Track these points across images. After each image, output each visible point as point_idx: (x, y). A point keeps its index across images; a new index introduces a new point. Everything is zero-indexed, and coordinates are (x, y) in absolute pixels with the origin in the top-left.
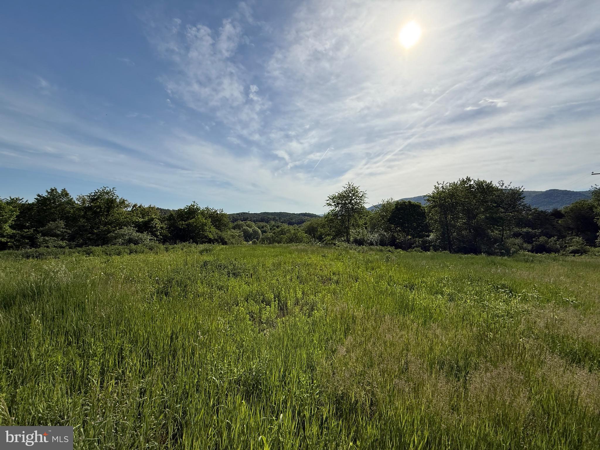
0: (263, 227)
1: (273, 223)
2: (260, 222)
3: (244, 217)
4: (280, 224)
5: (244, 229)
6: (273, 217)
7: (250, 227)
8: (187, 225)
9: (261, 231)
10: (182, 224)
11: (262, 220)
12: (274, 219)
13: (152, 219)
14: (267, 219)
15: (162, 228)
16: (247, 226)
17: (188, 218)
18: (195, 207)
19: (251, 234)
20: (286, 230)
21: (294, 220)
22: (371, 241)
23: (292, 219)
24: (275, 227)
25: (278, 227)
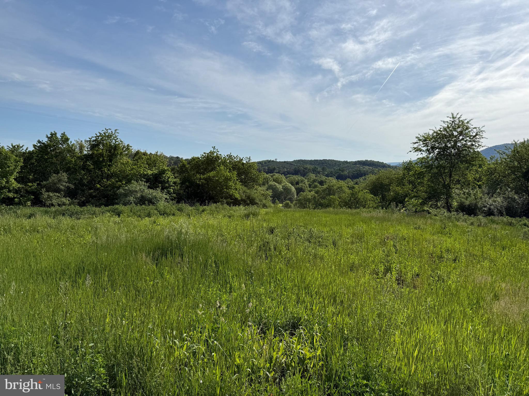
0: (297, 183)
1: (313, 176)
2: (293, 174)
3: (269, 168)
4: (324, 178)
5: (271, 185)
6: (312, 167)
7: (280, 183)
8: (205, 179)
9: (296, 189)
10: (199, 178)
11: (296, 172)
12: (314, 171)
13: (163, 172)
14: (304, 171)
15: (175, 183)
16: (274, 181)
17: (206, 170)
18: (215, 154)
19: (281, 193)
20: (335, 187)
21: (346, 173)
22: (490, 209)
23: (343, 171)
24: (316, 183)
25: (321, 183)
